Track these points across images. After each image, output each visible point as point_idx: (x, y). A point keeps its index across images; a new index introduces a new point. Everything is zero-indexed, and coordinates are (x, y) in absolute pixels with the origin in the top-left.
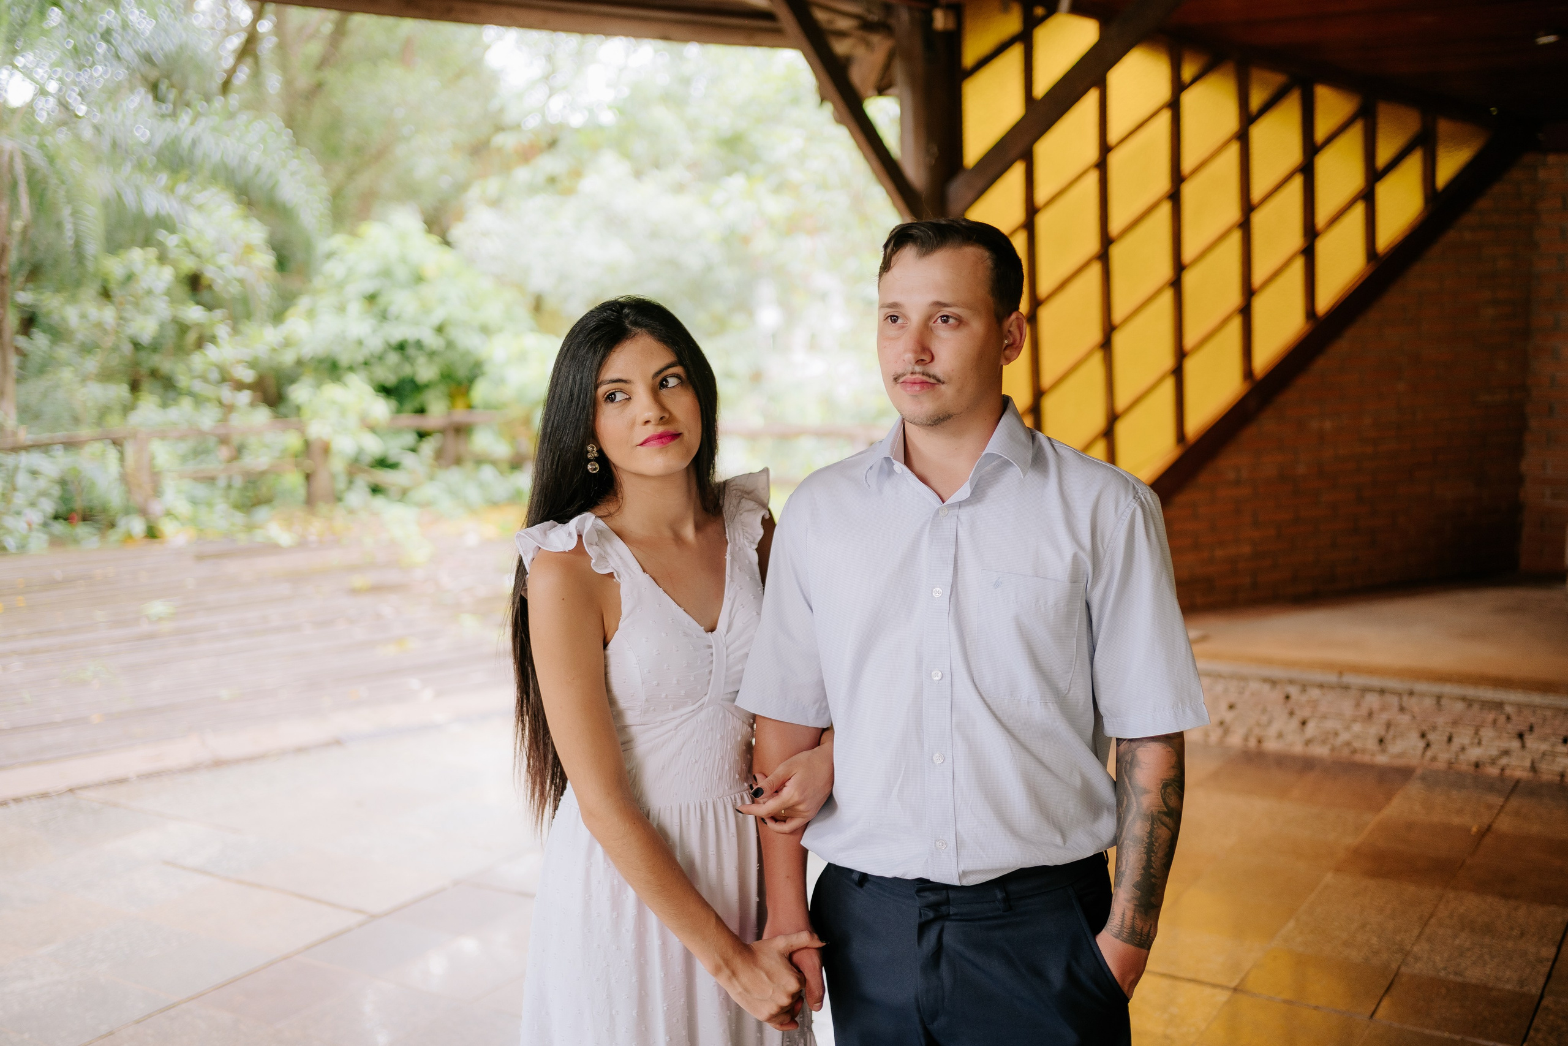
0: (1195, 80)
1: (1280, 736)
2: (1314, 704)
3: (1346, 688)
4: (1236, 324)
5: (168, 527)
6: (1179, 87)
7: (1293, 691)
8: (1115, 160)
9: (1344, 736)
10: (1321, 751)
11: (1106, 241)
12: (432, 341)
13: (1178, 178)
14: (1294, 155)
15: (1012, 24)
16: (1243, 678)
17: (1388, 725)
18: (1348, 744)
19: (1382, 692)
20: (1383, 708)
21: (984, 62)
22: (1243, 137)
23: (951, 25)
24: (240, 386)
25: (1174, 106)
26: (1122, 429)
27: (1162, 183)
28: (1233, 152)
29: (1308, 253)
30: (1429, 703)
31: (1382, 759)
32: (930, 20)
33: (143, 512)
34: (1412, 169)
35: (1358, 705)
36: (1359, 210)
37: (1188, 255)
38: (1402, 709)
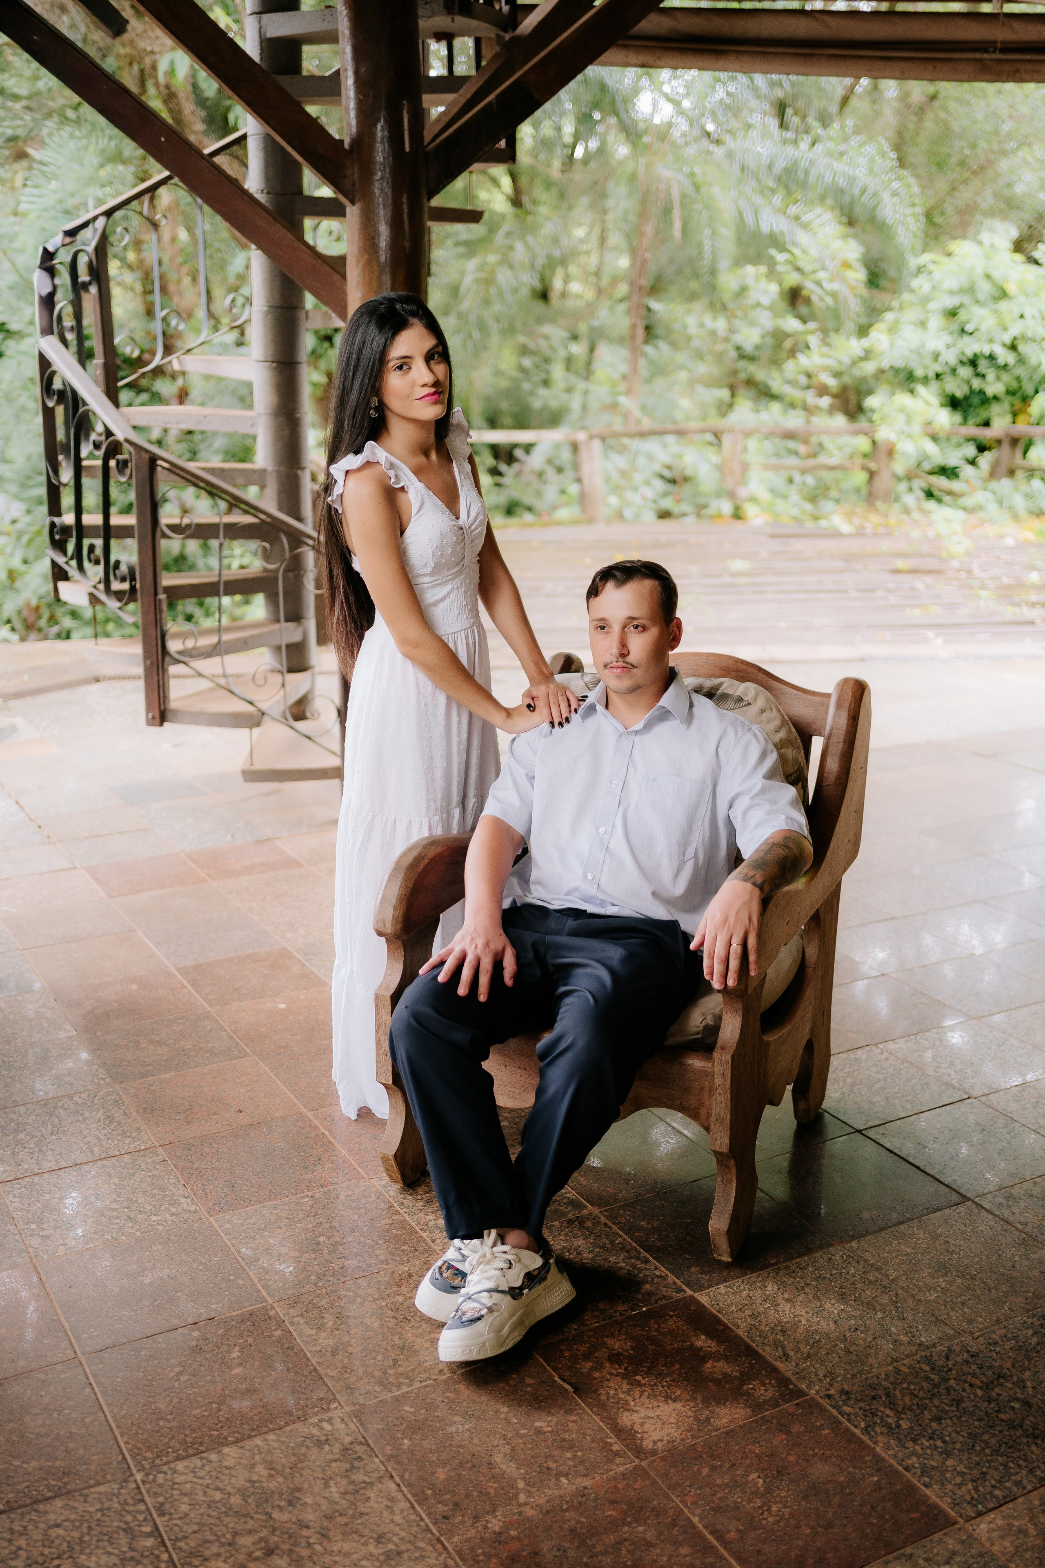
5: (750, 510)
12: (1005, 356)
24: (823, 391)
33: (732, 495)
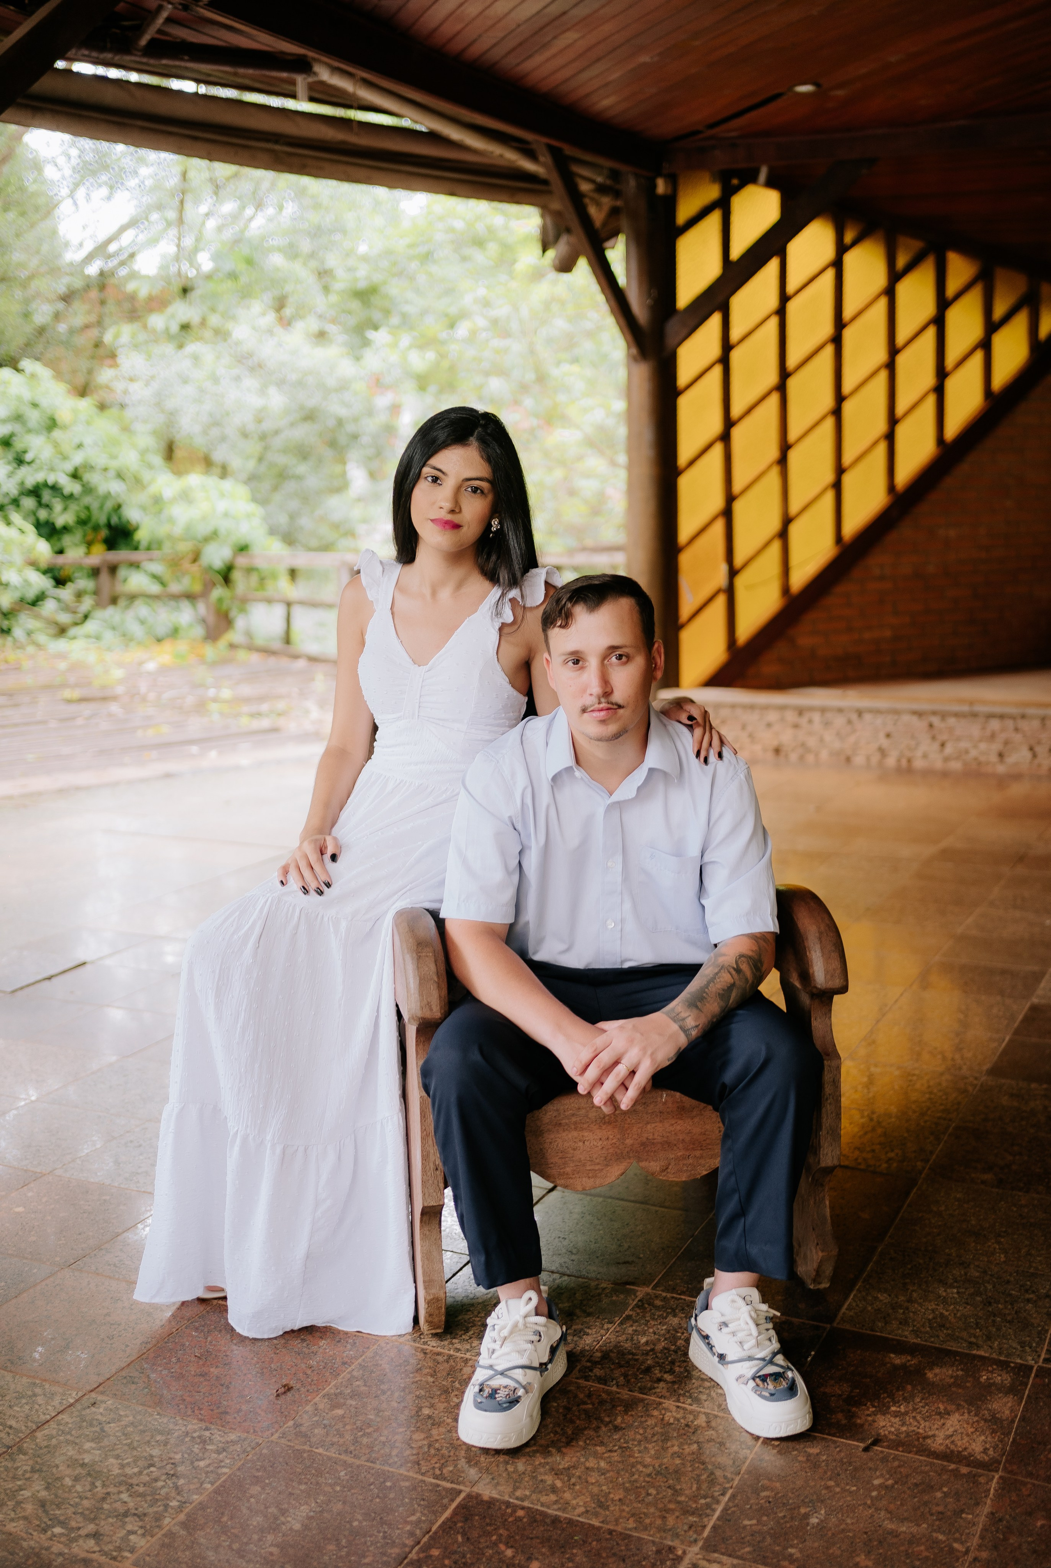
0: (854, 243)
1: (925, 756)
2: (951, 730)
3: (974, 715)
4: (882, 448)
6: (842, 249)
7: (936, 720)
8: (792, 307)
9: (974, 753)
10: (956, 766)
11: (784, 374)
12: (70, 486)
13: (840, 324)
14: (929, 309)
15: (713, 192)
16: (896, 712)
17: (1006, 743)
18: (976, 759)
19: (1002, 717)
20: (1003, 730)
21: (693, 222)
22: (890, 292)
23: (669, 191)
25: (837, 264)
26: (794, 530)
27: (827, 329)
28: (882, 304)
29: (939, 390)
30: (1036, 724)
31: (1001, 769)
32: (654, 186)
34: (1020, 323)
35: (984, 728)
36: (979, 356)
37: (847, 388)
38: (1016, 730)
